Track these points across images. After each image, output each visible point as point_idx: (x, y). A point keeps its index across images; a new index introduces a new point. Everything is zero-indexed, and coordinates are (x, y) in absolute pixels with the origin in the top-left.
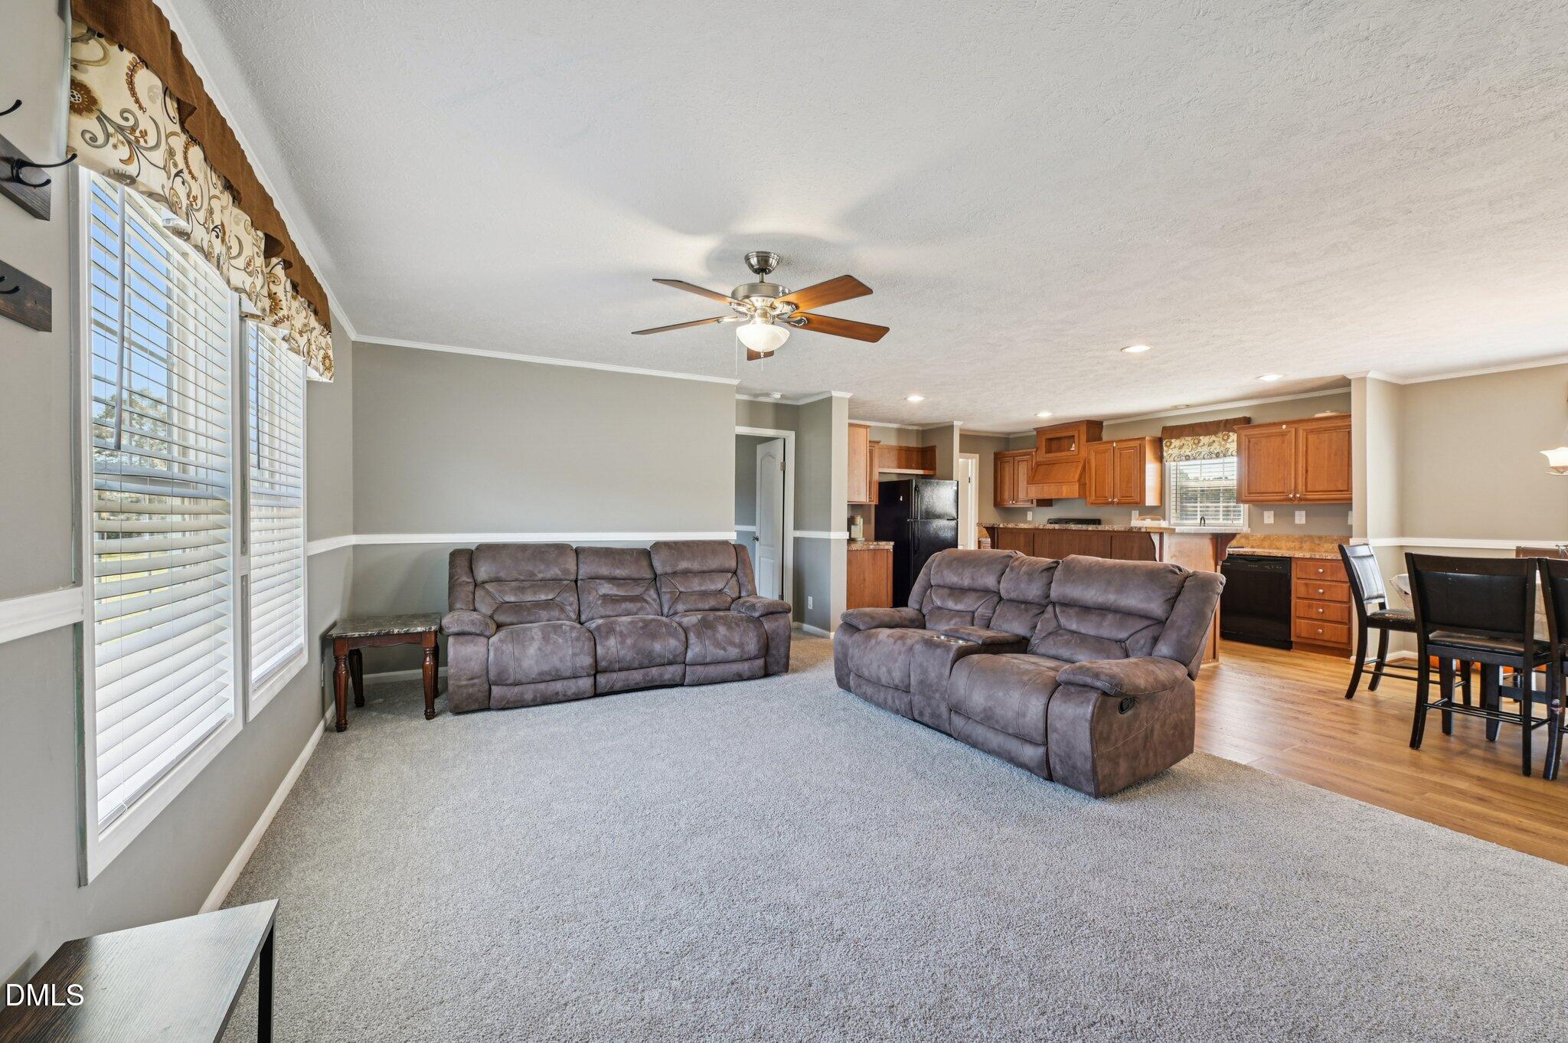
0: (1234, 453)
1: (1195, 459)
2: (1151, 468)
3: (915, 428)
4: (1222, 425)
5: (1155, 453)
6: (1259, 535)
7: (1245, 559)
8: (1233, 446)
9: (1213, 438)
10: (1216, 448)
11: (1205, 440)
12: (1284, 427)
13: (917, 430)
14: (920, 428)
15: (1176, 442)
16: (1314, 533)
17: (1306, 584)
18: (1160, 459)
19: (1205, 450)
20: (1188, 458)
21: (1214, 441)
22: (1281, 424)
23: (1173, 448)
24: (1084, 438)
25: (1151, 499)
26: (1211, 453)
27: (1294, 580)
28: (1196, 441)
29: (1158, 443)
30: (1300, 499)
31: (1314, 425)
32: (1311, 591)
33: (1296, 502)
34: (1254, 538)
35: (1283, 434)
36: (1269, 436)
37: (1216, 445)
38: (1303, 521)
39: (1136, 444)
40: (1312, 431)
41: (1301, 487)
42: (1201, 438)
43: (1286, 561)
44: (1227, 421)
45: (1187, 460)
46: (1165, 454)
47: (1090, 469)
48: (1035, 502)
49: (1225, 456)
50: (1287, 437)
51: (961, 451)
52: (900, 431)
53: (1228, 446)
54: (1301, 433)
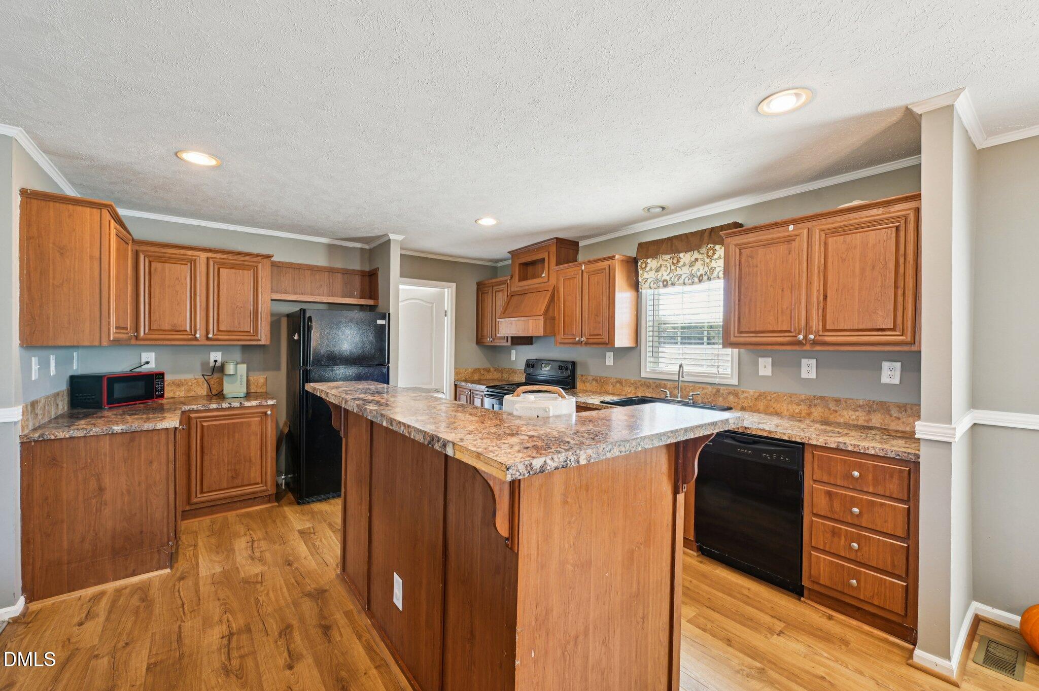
0: (721, 275)
1: (673, 284)
2: (623, 298)
3: (358, 245)
4: (706, 234)
5: (628, 278)
6: (751, 391)
7: (733, 438)
8: (719, 265)
9: (696, 255)
10: (699, 268)
11: (686, 257)
12: (791, 228)
13: (361, 249)
14: (366, 247)
15: (652, 263)
16: (830, 392)
17: (829, 494)
18: (636, 286)
19: (686, 270)
20: (665, 284)
21: (697, 260)
22: (786, 223)
23: (650, 270)
24: (553, 260)
25: (622, 339)
26: (692, 276)
27: (808, 483)
28: (675, 260)
29: (633, 265)
30: (815, 343)
31: (838, 221)
32: (837, 505)
33: (807, 347)
34: (745, 395)
35: (789, 240)
36: (769, 244)
37: (699, 265)
38: (813, 375)
39: (605, 264)
40: (834, 232)
41: (815, 323)
42: (681, 255)
43: (796, 449)
44: (713, 230)
45: (665, 286)
46: (640, 279)
47: (559, 299)
48: (510, 339)
49: (709, 279)
50: (795, 244)
51: (402, 275)
52: (331, 248)
53: (713, 264)
54: (817, 236)
